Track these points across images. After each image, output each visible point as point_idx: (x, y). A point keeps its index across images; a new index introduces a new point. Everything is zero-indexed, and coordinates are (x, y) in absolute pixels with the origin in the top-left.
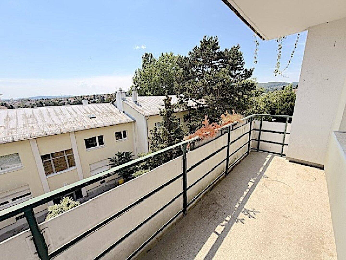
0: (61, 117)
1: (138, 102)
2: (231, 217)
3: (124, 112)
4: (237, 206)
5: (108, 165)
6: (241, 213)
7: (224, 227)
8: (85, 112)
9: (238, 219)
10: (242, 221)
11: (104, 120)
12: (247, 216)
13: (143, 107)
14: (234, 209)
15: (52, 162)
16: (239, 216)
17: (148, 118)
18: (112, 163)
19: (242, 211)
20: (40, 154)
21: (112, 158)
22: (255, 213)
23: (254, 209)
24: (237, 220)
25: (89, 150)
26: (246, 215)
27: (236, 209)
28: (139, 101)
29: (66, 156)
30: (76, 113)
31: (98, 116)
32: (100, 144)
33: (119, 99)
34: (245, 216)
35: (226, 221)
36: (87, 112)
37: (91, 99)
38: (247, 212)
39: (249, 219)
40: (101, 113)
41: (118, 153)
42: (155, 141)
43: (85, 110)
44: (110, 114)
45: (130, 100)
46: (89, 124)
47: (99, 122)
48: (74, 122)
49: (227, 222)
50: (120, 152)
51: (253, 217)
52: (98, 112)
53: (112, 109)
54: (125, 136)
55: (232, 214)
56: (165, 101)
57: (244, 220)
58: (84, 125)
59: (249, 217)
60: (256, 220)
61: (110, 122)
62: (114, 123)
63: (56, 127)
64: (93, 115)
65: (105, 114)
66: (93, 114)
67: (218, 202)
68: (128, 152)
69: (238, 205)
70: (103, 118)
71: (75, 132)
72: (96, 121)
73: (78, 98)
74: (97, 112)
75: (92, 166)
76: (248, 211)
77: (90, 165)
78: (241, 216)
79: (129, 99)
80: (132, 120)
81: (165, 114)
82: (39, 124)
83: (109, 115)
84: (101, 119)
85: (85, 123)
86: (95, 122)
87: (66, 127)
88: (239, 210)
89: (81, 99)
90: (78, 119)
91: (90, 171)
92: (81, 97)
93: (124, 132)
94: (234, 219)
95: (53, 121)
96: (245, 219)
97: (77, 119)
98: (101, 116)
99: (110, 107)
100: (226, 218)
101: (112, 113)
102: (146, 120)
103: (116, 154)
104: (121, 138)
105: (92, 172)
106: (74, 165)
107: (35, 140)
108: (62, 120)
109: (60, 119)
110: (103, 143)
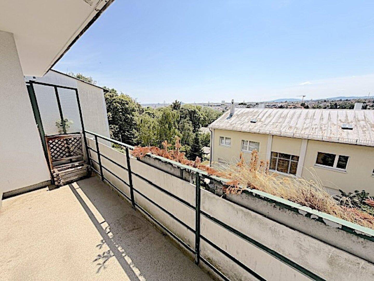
0: (308, 121)
2: (111, 237)
4: (120, 249)
6: (109, 249)
7: (104, 229)
8: (343, 119)
9: (104, 243)
10: (100, 246)
11: (365, 136)
12: (101, 254)
14: (118, 244)
15: (278, 160)
16: (107, 245)
19: (111, 252)
20: (271, 149)
22: (100, 266)
23: (105, 268)
24: (104, 241)
25: (319, 167)
26: (104, 253)
27: (117, 246)
29: (290, 160)
30: (329, 119)
31: (359, 128)
32: (339, 166)
34: (104, 251)
35: (109, 232)
36: (347, 120)
38: (106, 257)
39: (98, 254)
40: (370, 124)
43: (346, 117)
47: (350, 136)
48: (316, 129)
49: (107, 232)
51: (96, 260)
52: (367, 122)
55: (112, 240)
57: (100, 248)
58: (325, 135)
59: (99, 256)
60: (91, 262)
63: (294, 130)
64: (350, 125)
67: (134, 231)
69: (121, 251)
70: (367, 132)
71: (309, 141)
74: (362, 122)
76: (107, 259)
78: (105, 247)
82: (283, 125)
84: (361, 132)
85: (329, 133)
86: (344, 135)
87: (303, 132)
88: (113, 249)
90: (325, 127)
94: (106, 239)
95: (297, 124)
96: (101, 250)
97: (323, 126)
100: (112, 232)
106: (294, 173)
107: (272, 136)
108: (306, 124)
109: (305, 123)
110: (345, 167)
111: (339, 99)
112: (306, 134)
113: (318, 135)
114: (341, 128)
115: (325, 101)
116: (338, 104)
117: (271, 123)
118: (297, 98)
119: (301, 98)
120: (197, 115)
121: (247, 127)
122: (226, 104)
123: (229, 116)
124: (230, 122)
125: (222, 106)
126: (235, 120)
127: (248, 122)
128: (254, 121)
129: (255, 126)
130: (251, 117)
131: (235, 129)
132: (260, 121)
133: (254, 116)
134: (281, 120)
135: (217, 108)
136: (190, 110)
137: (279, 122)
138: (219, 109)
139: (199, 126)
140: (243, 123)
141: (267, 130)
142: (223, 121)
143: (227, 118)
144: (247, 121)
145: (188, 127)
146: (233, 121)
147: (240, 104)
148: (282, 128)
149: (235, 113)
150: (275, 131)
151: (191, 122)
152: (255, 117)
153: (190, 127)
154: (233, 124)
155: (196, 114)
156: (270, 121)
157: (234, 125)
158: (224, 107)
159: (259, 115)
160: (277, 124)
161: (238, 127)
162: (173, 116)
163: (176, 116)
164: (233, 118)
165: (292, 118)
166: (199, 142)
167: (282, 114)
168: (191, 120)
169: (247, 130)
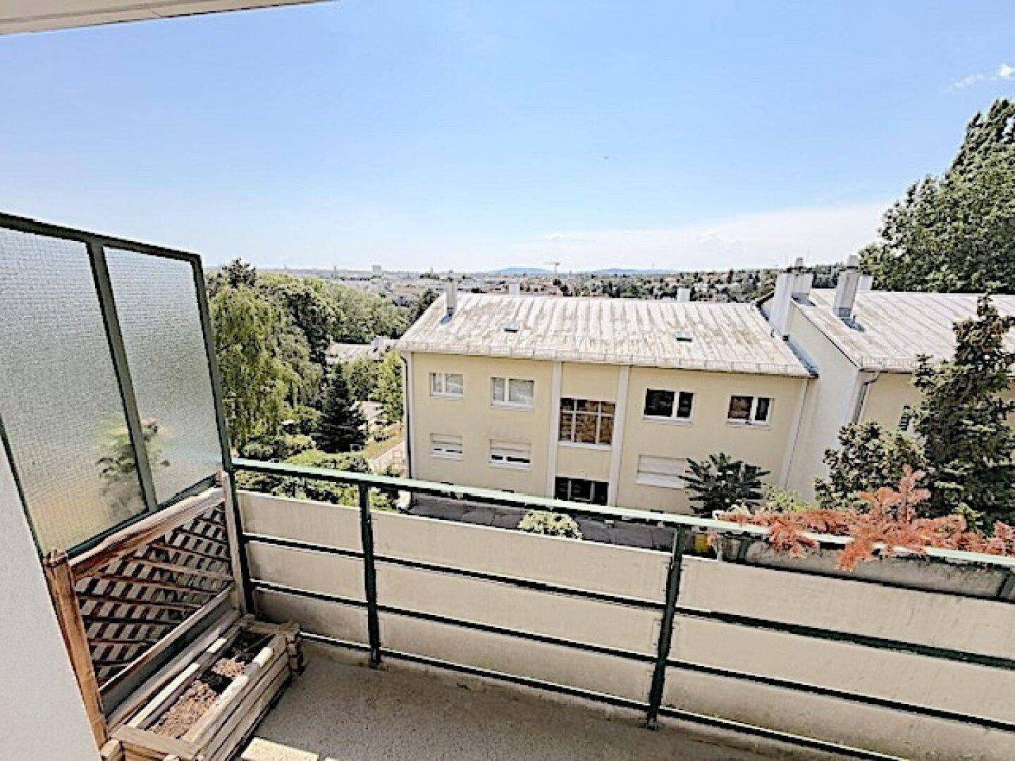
0: (618, 325)
1: (855, 309)
3: (786, 338)
5: (681, 477)
8: (673, 321)
11: (712, 352)
13: (869, 332)
15: (574, 416)
17: (871, 377)
18: (695, 477)
20: (561, 393)
21: (699, 464)
25: (650, 421)
28: (860, 306)
29: (599, 415)
30: (651, 320)
31: (701, 339)
32: (680, 414)
33: (785, 294)
36: (678, 322)
37: (719, 282)
40: (711, 330)
41: (718, 455)
42: (855, 472)
43: (675, 316)
44: (736, 337)
45: (825, 303)
46: (668, 356)
47: (694, 355)
48: (638, 342)
50: (726, 456)
52: (706, 326)
53: (750, 325)
54: (761, 416)
56: (963, 330)
58: (657, 354)
61: (724, 362)
62: (737, 368)
63: (601, 347)
64: (687, 333)
65: (723, 336)
66: (689, 329)
68: (755, 468)
70: (712, 345)
71: (632, 368)
72: (689, 350)
73: (686, 277)
74: (700, 327)
75: (644, 460)
77: (640, 456)
79: (819, 298)
80: (805, 372)
81: (941, 382)
82: (577, 335)
83: (732, 341)
84: (704, 345)
85: (661, 349)
86: (684, 352)
87: (618, 351)
89: (693, 279)
90: (650, 337)
91: (636, 469)
92: (696, 275)
93: (764, 402)
95: (601, 333)
97: (647, 336)
98: (708, 340)
99: (746, 317)
101: (743, 334)
102: (859, 384)
103: (712, 457)
104: (747, 417)
105: (640, 474)
106: (609, 442)
107: (561, 364)
108: (617, 332)
109: (615, 331)
110: (689, 414)
111: (611, 274)
112: (623, 353)
113: (645, 356)
114: (675, 340)
115: (593, 277)
116: (614, 284)
117: (551, 333)
118: (544, 267)
119: (551, 268)
120: (315, 307)
121: (500, 344)
122: (386, 276)
123: (445, 314)
124: (453, 330)
125: (375, 280)
126: (463, 325)
127: (499, 330)
128: (512, 327)
129: (520, 342)
130: (500, 317)
131: (472, 351)
132: (526, 327)
133: (508, 314)
134: (568, 324)
135: (362, 287)
136: (290, 293)
137: (566, 328)
138: (367, 287)
139: (328, 341)
140: (486, 333)
141: (549, 348)
142: (432, 328)
143: (440, 319)
144: (495, 328)
145: (294, 345)
146: (460, 328)
147: (422, 277)
148: (577, 343)
149: (459, 306)
150: (567, 352)
151: (298, 330)
152: (511, 317)
153: (298, 346)
154: (464, 337)
155: (314, 304)
156: (548, 327)
157: (468, 339)
158: (382, 284)
159: (517, 313)
160: (564, 334)
161: (479, 345)
162: (262, 315)
163: (270, 315)
164: (458, 320)
165: (587, 320)
166: (347, 391)
167: (565, 309)
168: (300, 325)
169: (505, 352)
